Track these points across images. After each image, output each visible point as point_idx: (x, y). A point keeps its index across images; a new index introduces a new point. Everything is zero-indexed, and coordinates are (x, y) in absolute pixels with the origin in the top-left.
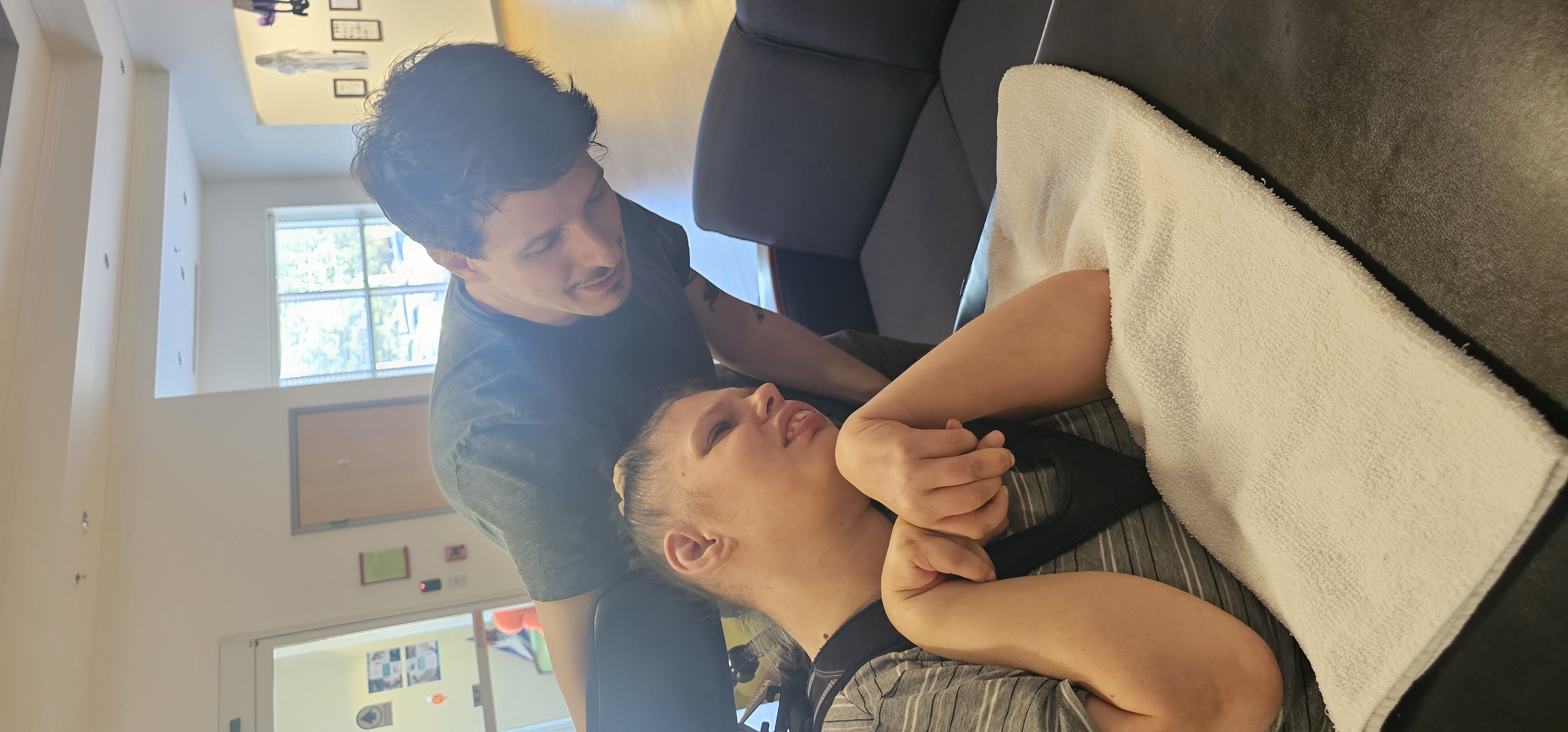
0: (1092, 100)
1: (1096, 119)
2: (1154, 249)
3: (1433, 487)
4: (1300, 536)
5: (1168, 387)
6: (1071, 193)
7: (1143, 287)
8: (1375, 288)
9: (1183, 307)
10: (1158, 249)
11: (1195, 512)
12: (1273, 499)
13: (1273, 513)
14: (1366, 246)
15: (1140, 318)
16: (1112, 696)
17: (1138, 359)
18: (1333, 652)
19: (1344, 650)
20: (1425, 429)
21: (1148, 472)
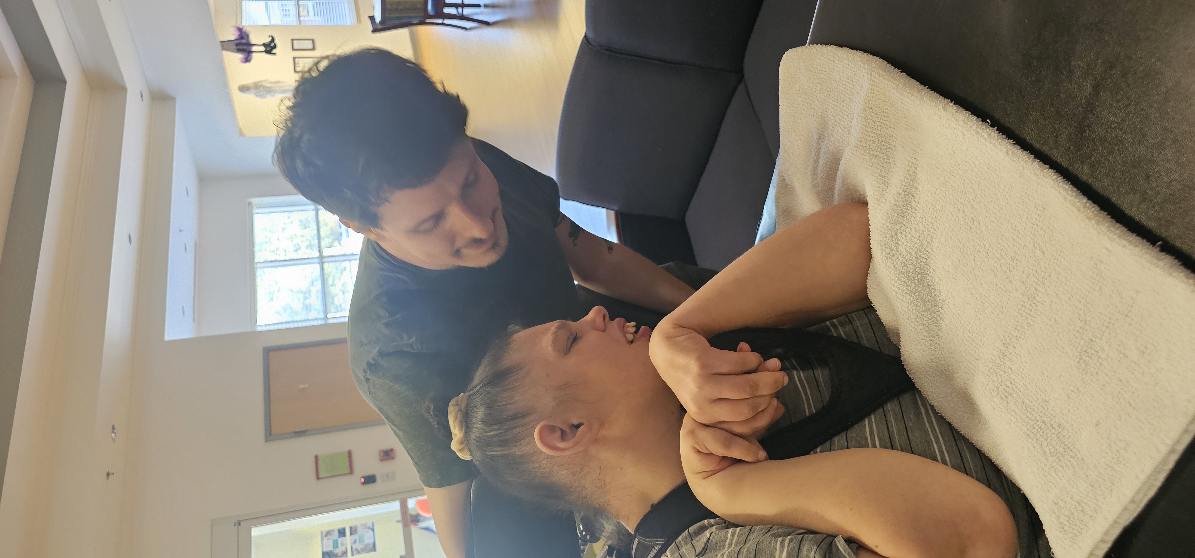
0: (851, 69)
1: (855, 84)
2: (904, 183)
3: (1135, 363)
4: (1026, 409)
5: (917, 294)
6: (837, 144)
7: (896, 214)
8: (1081, 202)
9: (928, 229)
10: (907, 183)
11: (941, 394)
12: (1003, 380)
13: (1004, 392)
14: (1073, 169)
15: (894, 239)
16: (877, 546)
17: (892, 272)
18: (1056, 504)
19: (1065, 502)
20: (1127, 316)
21: (903, 363)
